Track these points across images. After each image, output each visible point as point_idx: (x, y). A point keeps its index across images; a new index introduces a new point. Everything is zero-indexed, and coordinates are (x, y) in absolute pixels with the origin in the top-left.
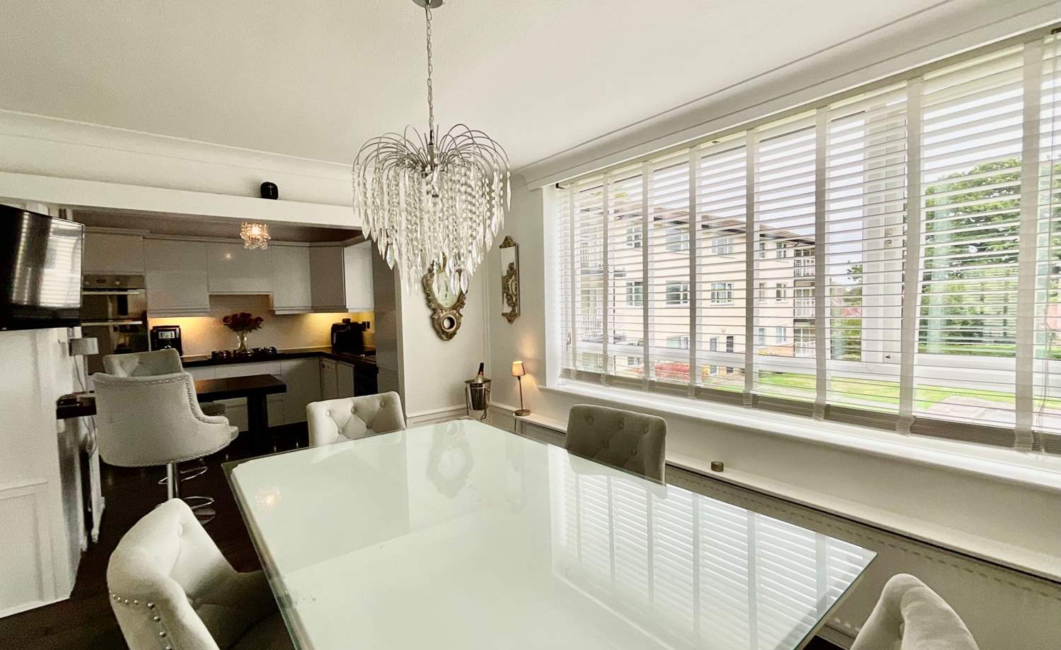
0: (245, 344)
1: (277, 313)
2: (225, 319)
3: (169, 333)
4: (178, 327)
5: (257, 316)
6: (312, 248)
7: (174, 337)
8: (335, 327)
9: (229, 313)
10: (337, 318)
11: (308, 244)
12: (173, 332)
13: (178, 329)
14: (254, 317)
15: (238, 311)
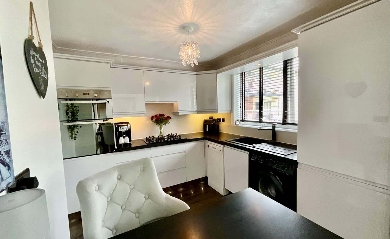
0: (162, 132)
1: (180, 114)
2: (152, 118)
3: (125, 127)
4: (128, 123)
5: (168, 116)
6: (197, 75)
7: (127, 130)
8: (206, 122)
9: (153, 114)
10: (206, 116)
11: (195, 73)
12: (127, 127)
13: (129, 125)
14: (166, 116)
15: (158, 113)
